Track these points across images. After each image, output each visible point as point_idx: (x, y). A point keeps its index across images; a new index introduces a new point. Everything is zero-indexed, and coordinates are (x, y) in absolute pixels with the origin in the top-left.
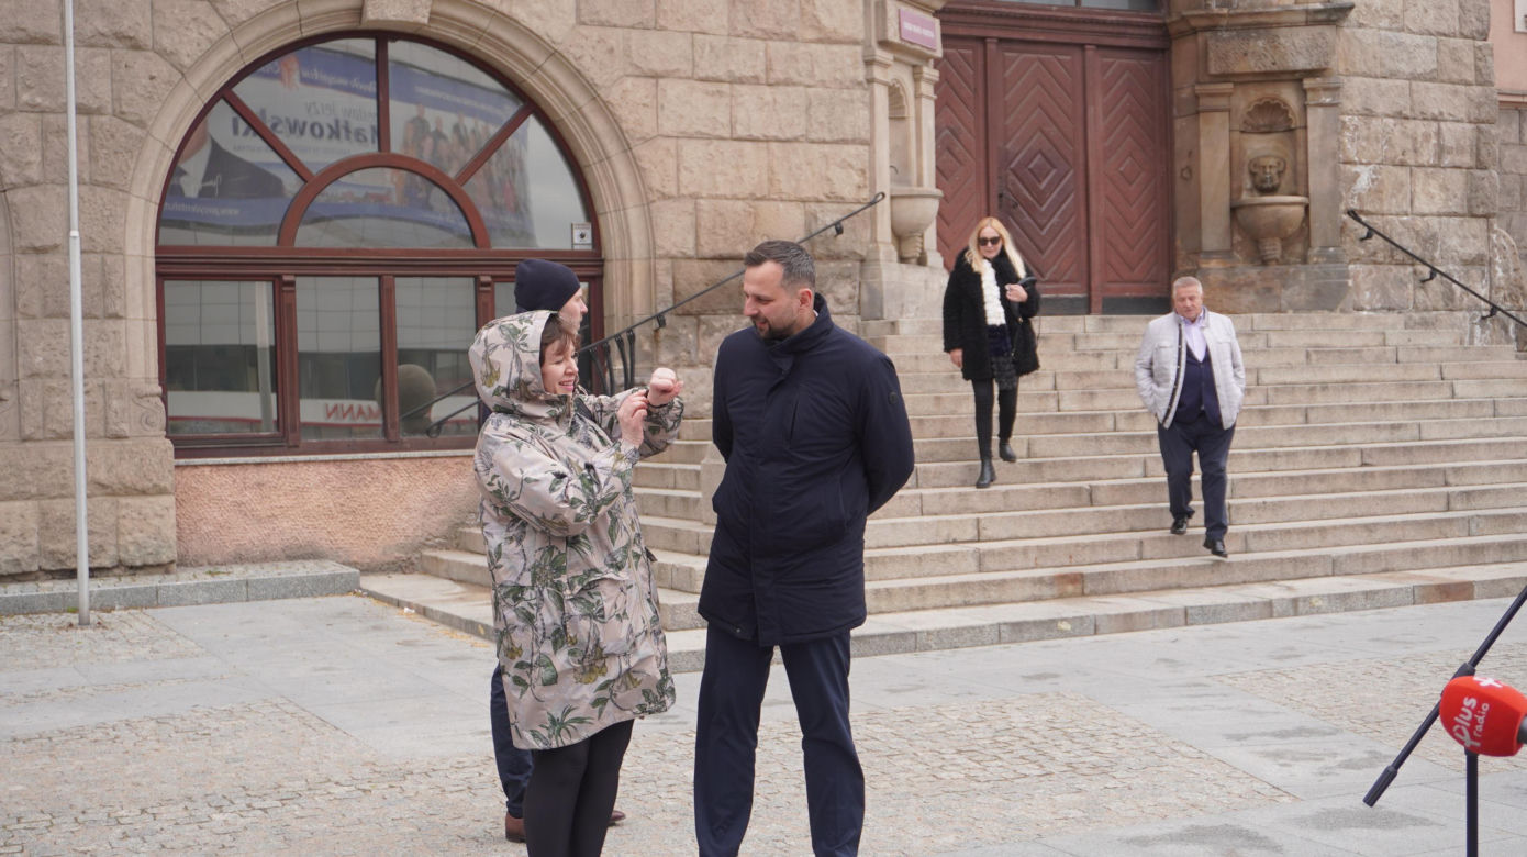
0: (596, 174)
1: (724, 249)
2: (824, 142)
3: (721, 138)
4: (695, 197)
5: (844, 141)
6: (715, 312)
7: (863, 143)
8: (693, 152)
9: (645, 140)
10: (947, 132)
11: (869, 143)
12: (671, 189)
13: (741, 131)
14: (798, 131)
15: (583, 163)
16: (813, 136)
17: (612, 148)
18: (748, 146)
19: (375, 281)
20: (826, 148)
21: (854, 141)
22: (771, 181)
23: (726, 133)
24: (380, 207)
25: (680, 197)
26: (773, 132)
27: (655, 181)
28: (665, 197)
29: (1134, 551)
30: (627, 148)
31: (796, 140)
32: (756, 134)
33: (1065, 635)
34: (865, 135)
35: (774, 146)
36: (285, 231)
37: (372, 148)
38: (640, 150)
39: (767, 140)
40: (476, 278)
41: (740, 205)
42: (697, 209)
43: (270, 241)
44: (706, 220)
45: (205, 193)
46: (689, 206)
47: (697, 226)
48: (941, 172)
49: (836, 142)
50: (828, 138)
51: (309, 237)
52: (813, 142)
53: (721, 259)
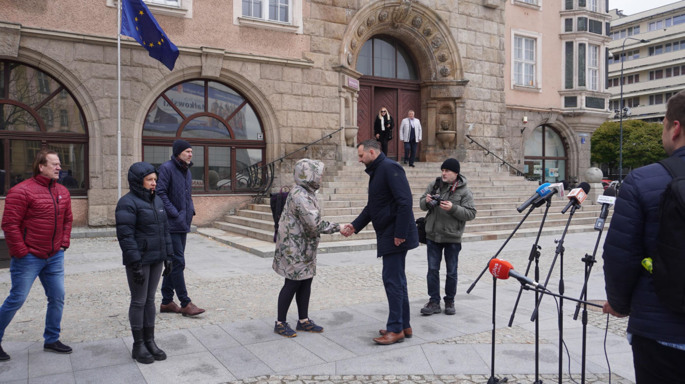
0: (265, 120)
1: (299, 141)
2: (327, 113)
3: (299, 111)
4: (292, 127)
5: (332, 113)
6: (296, 158)
7: (338, 113)
8: (291, 115)
9: (278, 111)
10: (360, 111)
11: (339, 113)
12: (285, 124)
13: (304, 109)
14: (320, 110)
15: (261, 116)
16: (324, 111)
17: (269, 113)
18: (306, 113)
19: (203, 147)
20: (328, 114)
21: (335, 113)
22: (312, 123)
23: (301, 110)
24: (204, 127)
25: (287, 127)
26: (313, 110)
27: (281, 122)
28: (283, 126)
30: (273, 113)
31: (320, 112)
32: (309, 110)
34: (338, 111)
35: (313, 113)
36: (178, 133)
37: (203, 111)
38: (277, 113)
39: (312, 112)
40: (231, 147)
41: (304, 129)
42: (292, 130)
43: (174, 135)
44: (294, 133)
45: (155, 121)
46: (290, 129)
47: (292, 135)
48: (359, 122)
49: (331, 113)
50: (328, 112)
51: (185, 135)
52: (324, 113)
53: (298, 144)
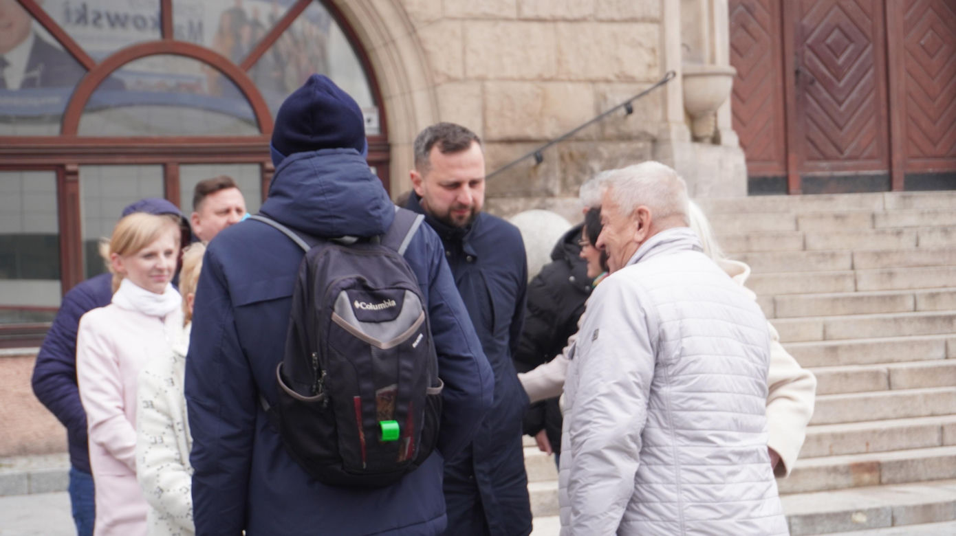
0: (382, 59)
1: (511, 131)
2: (612, 21)
3: (507, 19)
4: (482, 79)
5: (633, 20)
6: (503, 196)
7: (653, 21)
8: (480, 34)
9: (430, 22)
10: (741, 8)
11: (659, 21)
12: (457, 72)
13: (528, 12)
14: (587, 11)
15: (368, 47)
16: (602, 15)
17: (397, 31)
18: (535, 28)
19: (158, 170)
20: (615, 28)
21: (644, 20)
22: (559, 62)
23: (512, 13)
24: (167, 99)
25: (466, 80)
26: (560, 12)
27: (441, 63)
28: (451, 80)
29: (935, 438)
30: (411, 31)
31: (584, 20)
32: (544, 14)
33: (860, 527)
34: (655, 13)
35: (562, 26)
36: (68, 120)
37: (154, 35)
38: (425, 33)
39: (555, 20)
40: (262, 164)
41: (527, 87)
42: (484, 92)
43: (53, 130)
44: (493, 103)
45: (28, 84)
46: (475, 88)
47: (484, 109)
48: (736, 50)
49: (626, 21)
50: (616, 16)
51: (92, 126)
52: (601, 21)
53: (509, 141)
